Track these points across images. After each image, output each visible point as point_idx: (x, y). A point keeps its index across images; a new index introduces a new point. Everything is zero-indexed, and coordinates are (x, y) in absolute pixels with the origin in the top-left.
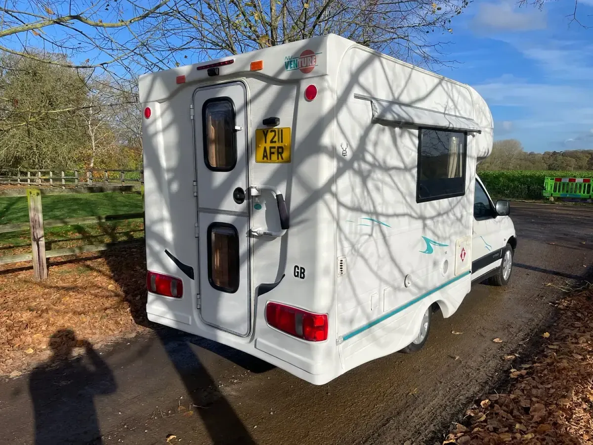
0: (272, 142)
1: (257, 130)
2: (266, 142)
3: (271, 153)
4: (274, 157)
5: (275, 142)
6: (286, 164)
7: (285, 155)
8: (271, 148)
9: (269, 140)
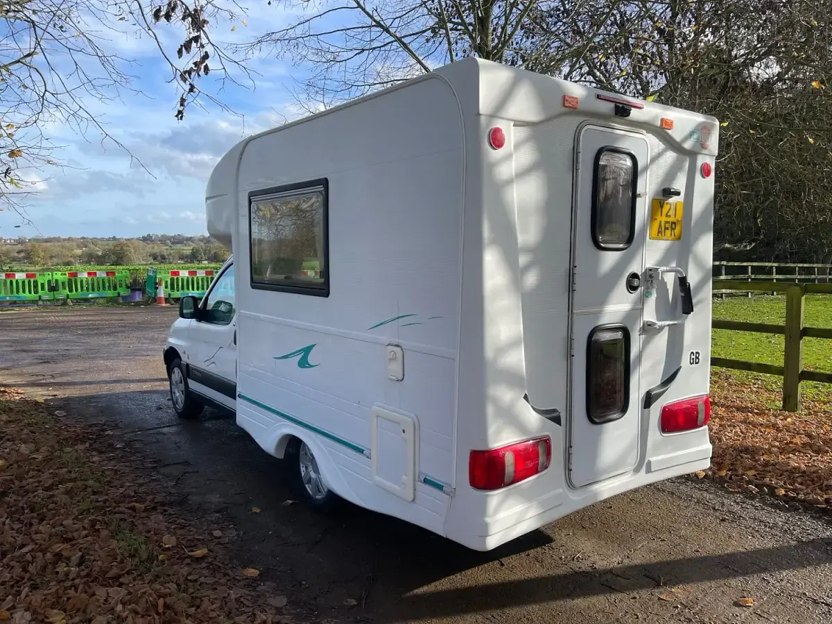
0: (667, 216)
1: (652, 200)
2: (661, 215)
3: (666, 229)
4: (668, 232)
5: (670, 216)
6: (677, 242)
7: (677, 231)
8: (666, 222)
9: (664, 214)
